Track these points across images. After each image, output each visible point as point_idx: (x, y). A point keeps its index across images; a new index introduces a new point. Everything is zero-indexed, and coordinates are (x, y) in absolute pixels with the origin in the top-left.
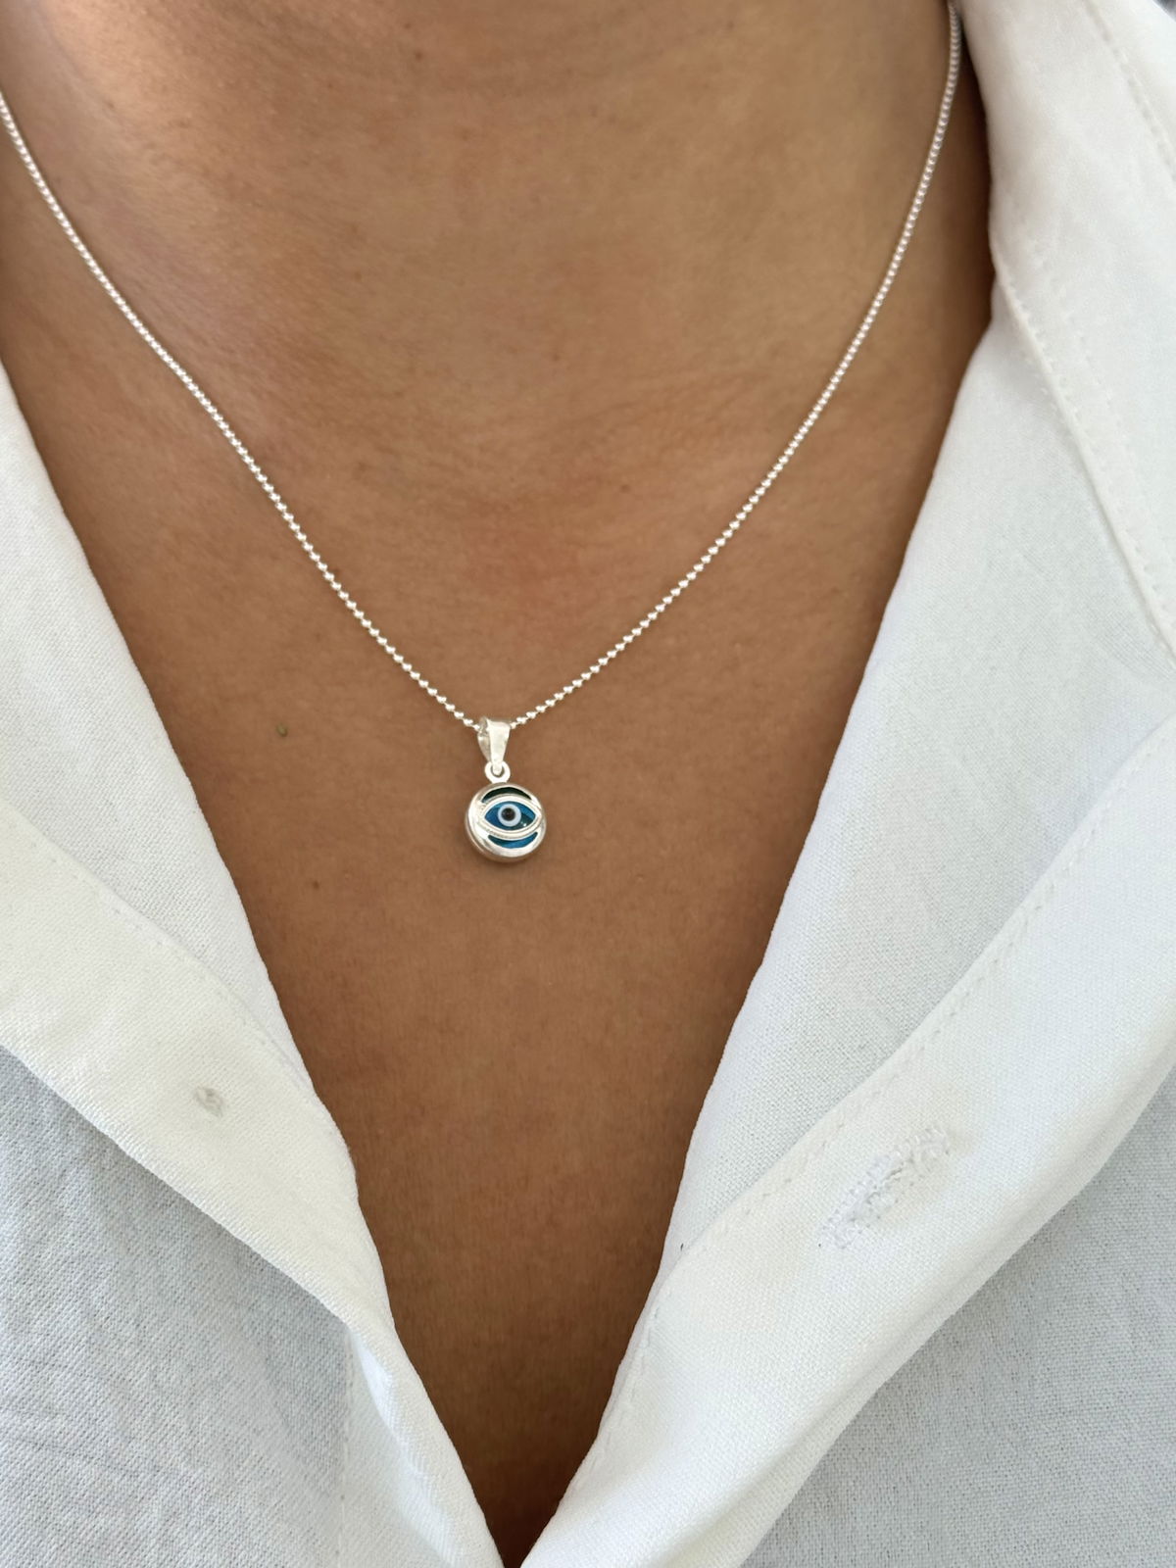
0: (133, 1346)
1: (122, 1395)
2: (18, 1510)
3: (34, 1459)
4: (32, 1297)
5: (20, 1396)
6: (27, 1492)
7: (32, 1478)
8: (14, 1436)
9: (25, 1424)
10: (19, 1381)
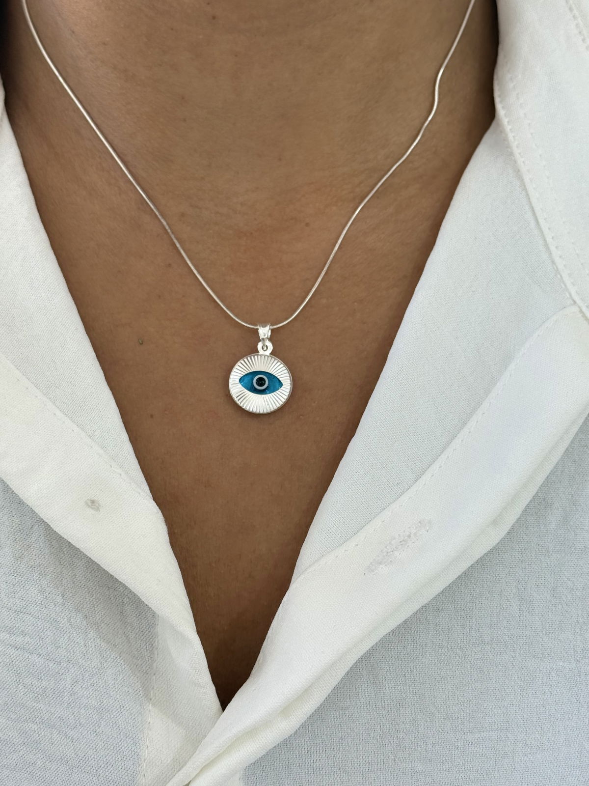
0: (60, 606)
1: (54, 628)
2: (7, 676)
3: (15, 654)
4: (16, 582)
5: (10, 626)
6: (11, 669)
7: (13, 663)
8: (7, 644)
9: (11, 639)
10: (9, 619)
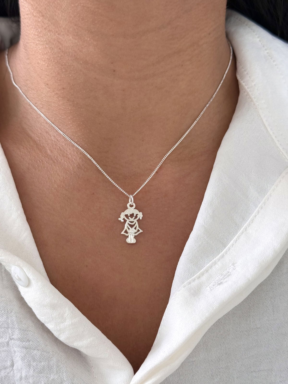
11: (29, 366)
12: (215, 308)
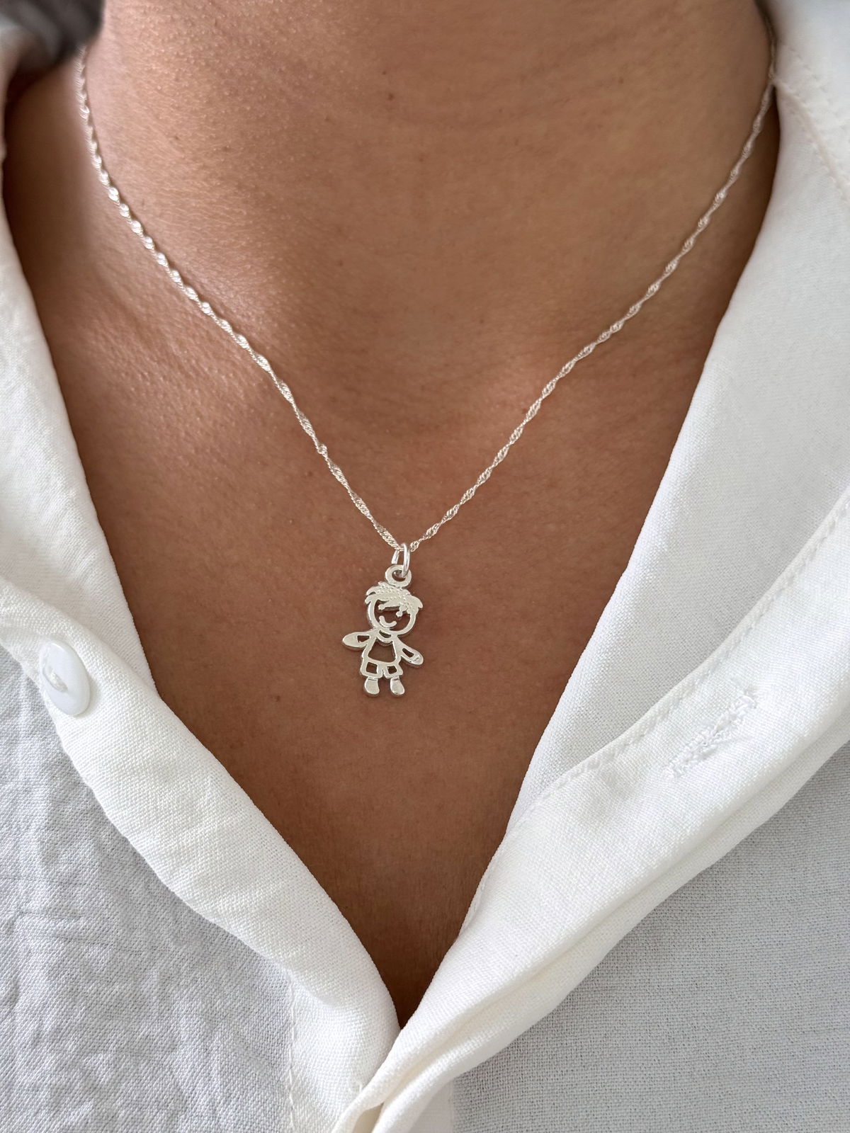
11: (73, 994)
12: (691, 830)
